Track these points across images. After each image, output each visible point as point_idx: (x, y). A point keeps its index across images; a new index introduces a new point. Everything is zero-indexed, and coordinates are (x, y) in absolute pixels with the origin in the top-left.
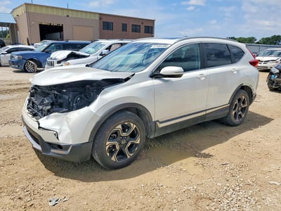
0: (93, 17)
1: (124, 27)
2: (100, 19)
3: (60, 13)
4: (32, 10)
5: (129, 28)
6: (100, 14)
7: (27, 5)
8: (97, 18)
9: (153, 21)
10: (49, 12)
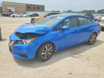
0: (24, 5)
1: (34, 8)
2: (26, 5)
3: (13, 4)
4: (5, 3)
5: (36, 8)
7: (3, 2)
8: (25, 5)
9: (44, 6)
10: (10, 4)
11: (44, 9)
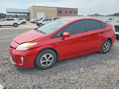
1: (66, 12)
4: (35, 8)
5: (68, 12)
6: (57, 8)
7: (33, 6)
8: (56, 9)
9: (77, 9)
10: (40, 8)
11: (77, 13)
